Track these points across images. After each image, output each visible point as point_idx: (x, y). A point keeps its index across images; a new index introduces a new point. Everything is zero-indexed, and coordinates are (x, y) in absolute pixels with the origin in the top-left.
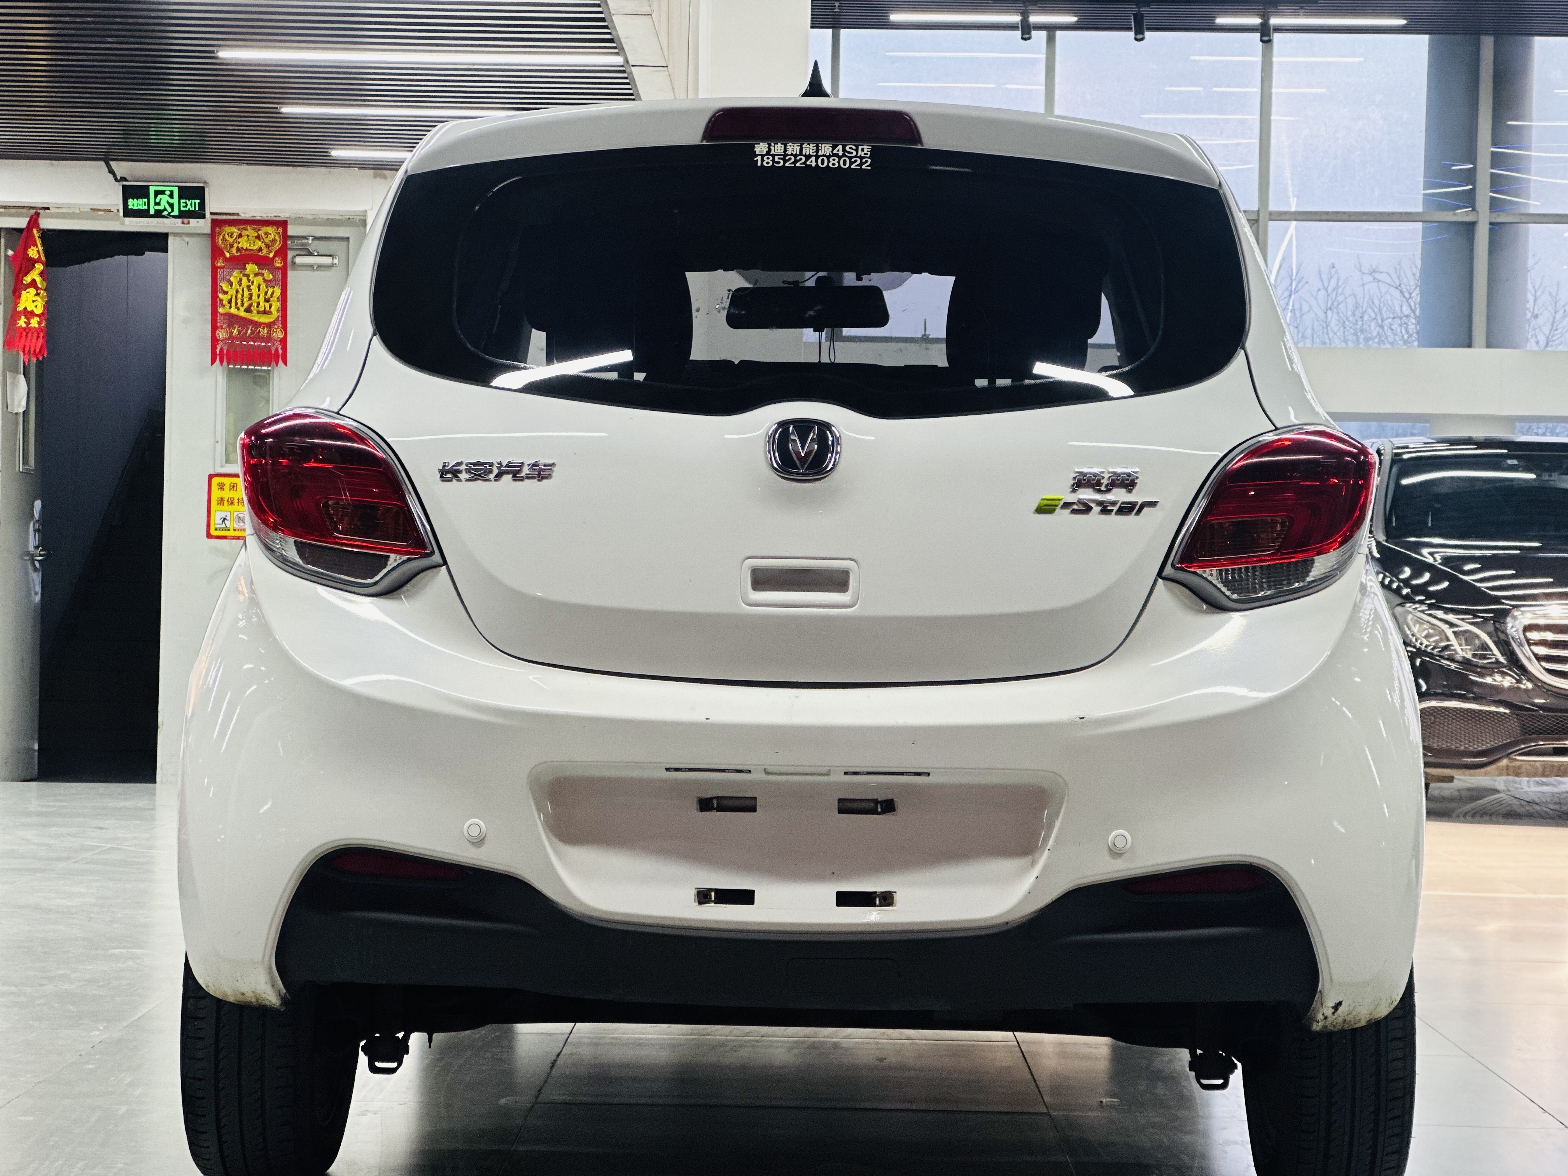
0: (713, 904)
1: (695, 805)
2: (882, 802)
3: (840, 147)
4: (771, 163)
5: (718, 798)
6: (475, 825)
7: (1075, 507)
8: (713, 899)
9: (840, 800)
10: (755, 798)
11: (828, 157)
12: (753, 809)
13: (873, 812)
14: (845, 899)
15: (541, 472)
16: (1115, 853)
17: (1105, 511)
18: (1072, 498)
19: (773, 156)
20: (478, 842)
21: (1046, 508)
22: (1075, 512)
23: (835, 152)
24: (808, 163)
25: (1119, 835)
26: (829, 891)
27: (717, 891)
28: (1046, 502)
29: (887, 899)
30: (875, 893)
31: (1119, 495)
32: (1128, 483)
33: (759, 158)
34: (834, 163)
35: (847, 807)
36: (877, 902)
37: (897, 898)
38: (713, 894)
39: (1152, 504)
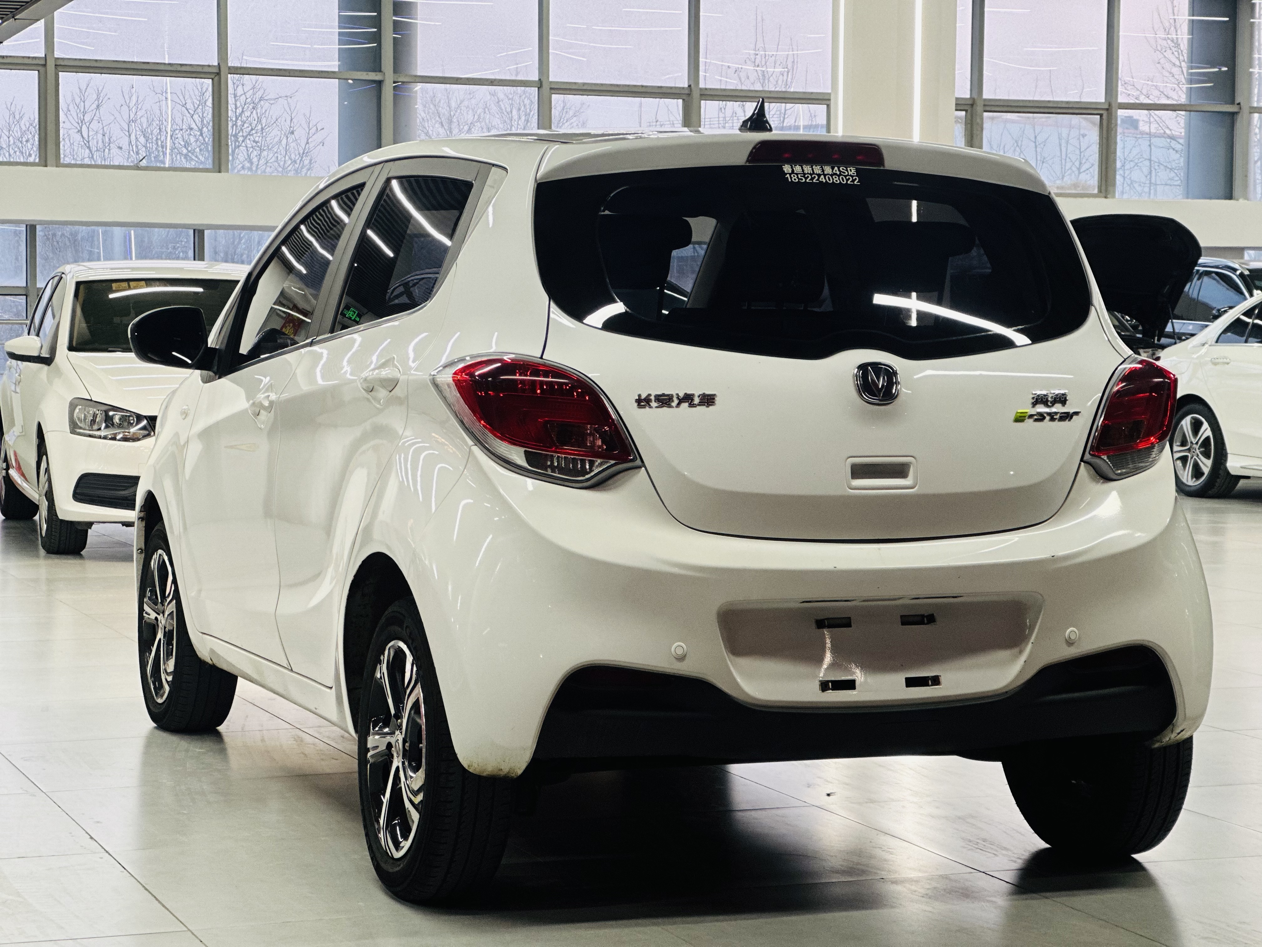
0: (831, 691)
1: (814, 626)
2: (927, 616)
3: (836, 168)
4: (797, 180)
5: (827, 619)
6: (678, 647)
7: (1036, 417)
8: (831, 687)
9: (902, 616)
10: (850, 618)
11: (832, 175)
12: (849, 625)
13: (921, 623)
14: (911, 682)
15: (708, 400)
16: (1070, 643)
17: (1052, 419)
18: (1033, 411)
19: (797, 174)
20: (681, 658)
21: (1020, 419)
22: (1036, 420)
23: (834, 172)
24: (820, 180)
25: (1071, 631)
26: (899, 678)
27: (832, 682)
28: (1019, 414)
29: (936, 681)
30: (928, 677)
31: (1058, 408)
32: (1062, 399)
33: (788, 176)
34: (836, 180)
35: (908, 620)
36: (930, 683)
37: (942, 679)
38: (830, 684)
39: (1077, 413)
